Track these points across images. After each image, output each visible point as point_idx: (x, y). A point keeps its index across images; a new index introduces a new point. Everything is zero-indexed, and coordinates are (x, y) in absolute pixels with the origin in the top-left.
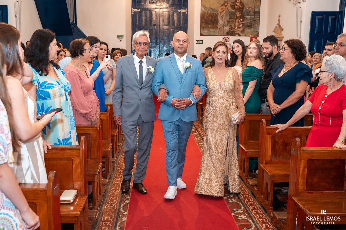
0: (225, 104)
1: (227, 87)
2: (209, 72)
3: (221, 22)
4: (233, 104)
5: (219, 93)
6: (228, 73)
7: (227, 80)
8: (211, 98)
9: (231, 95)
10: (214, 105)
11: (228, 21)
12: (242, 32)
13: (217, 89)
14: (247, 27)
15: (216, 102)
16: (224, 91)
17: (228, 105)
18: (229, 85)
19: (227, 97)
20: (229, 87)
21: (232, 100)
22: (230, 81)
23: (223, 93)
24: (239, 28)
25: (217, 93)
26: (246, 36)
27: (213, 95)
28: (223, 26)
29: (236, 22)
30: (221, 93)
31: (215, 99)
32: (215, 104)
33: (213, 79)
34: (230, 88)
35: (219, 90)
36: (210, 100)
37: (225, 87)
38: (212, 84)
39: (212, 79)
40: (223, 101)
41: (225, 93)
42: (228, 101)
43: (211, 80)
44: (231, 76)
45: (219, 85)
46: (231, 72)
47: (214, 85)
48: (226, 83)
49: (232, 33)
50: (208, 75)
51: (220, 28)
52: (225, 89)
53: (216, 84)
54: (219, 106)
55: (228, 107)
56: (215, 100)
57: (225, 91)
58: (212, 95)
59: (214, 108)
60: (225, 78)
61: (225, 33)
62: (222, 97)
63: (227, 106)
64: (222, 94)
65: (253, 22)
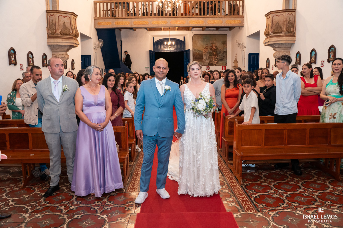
3: (204, 58)
11: (208, 57)
12: (217, 63)
14: (219, 60)
24: (215, 61)
26: (219, 65)
28: (206, 60)
29: (213, 57)
49: (211, 64)
51: (204, 61)
61: (207, 64)
65: (223, 58)
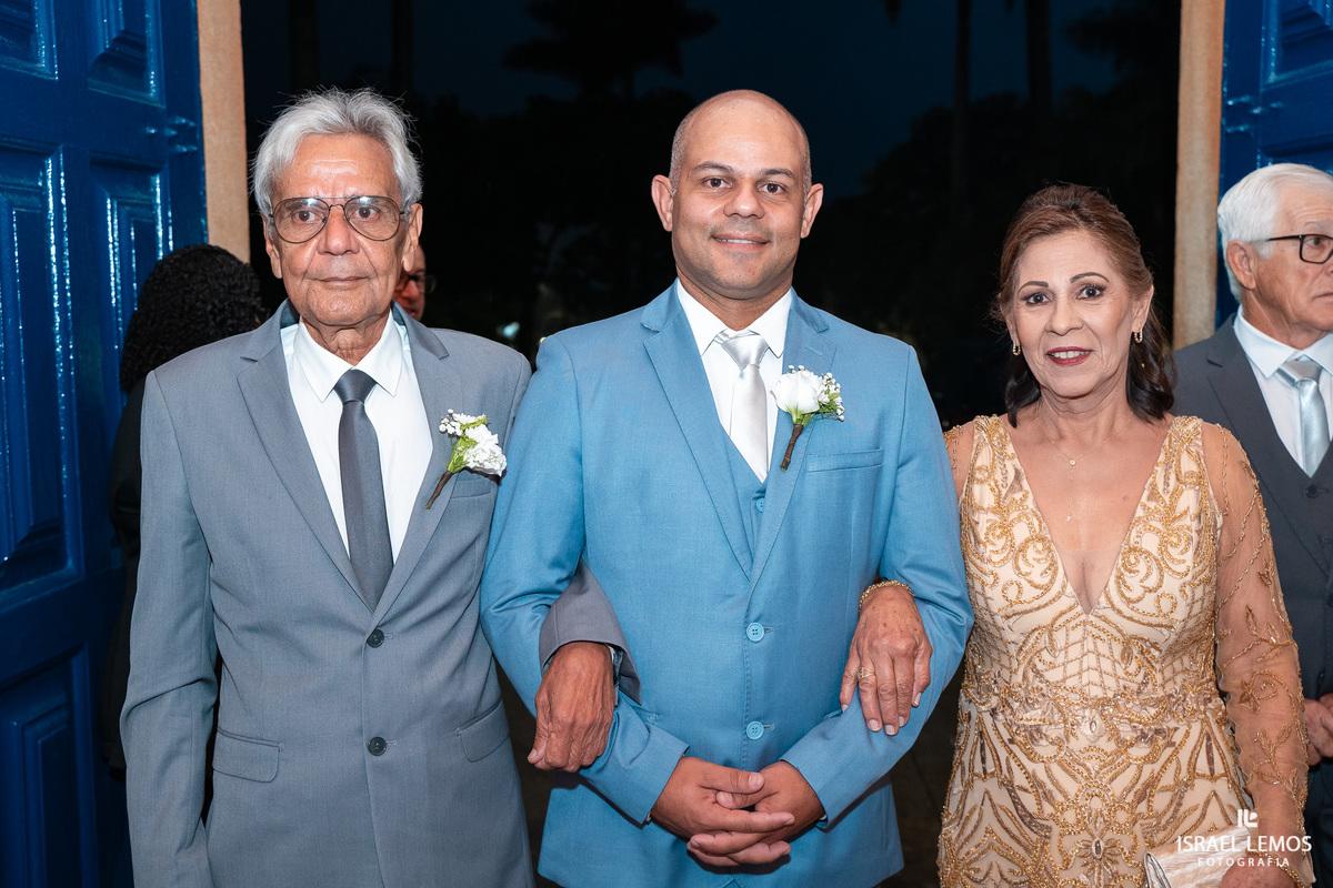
0: (1132, 771)
1: (1148, 604)
2: (984, 459)
4: (1219, 768)
5: (1073, 668)
6: (1160, 469)
7: (1150, 543)
8: (994, 701)
9: (1183, 678)
10: (1020, 779)
13: (1050, 629)
15: (1044, 749)
16: (1118, 649)
17: (1168, 779)
18: (1172, 585)
19: (1144, 705)
20: (1166, 605)
21: (1196, 728)
22: (1174, 552)
23: (1106, 665)
25: (1052, 666)
27: (1018, 678)
30: (1090, 660)
31: (1033, 716)
32: (1030, 766)
33: (1021, 532)
34: (1180, 614)
35: (1077, 634)
36: (988, 720)
37: (1127, 611)
38: (1007, 573)
39: (1006, 530)
40: (1111, 747)
41: (1133, 667)
42: (1161, 742)
43: (1000, 543)
44: (1188, 500)
45: (1070, 589)
46: (1188, 465)
47: (1029, 593)
48: (1142, 567)
50: (976, 488)
52: (1131, 629)
53: (1044, 581)
54: (1071, 787)
55: (1161, 801)
56: (1034, 734)
57: (1128, 642)
58: (1006, 674)
59: (1029, 801)
60: (1131, 522)
62: (1101, 703)
63: (1151, 784)
64: (1094, 676)
